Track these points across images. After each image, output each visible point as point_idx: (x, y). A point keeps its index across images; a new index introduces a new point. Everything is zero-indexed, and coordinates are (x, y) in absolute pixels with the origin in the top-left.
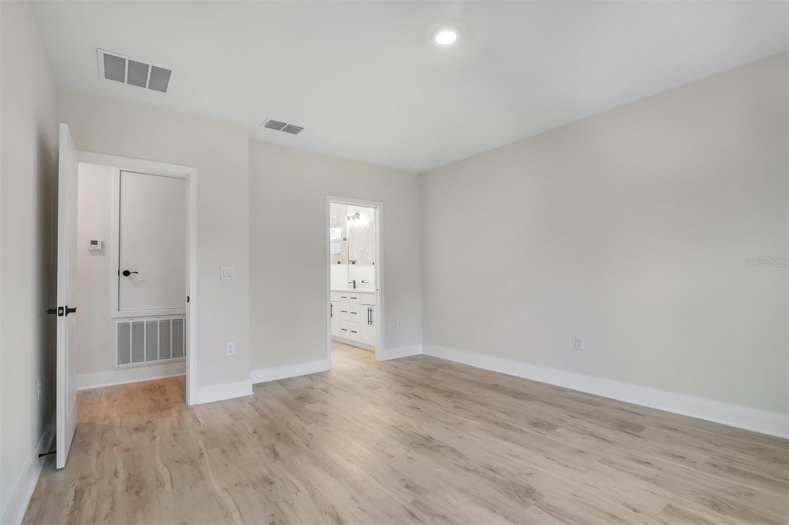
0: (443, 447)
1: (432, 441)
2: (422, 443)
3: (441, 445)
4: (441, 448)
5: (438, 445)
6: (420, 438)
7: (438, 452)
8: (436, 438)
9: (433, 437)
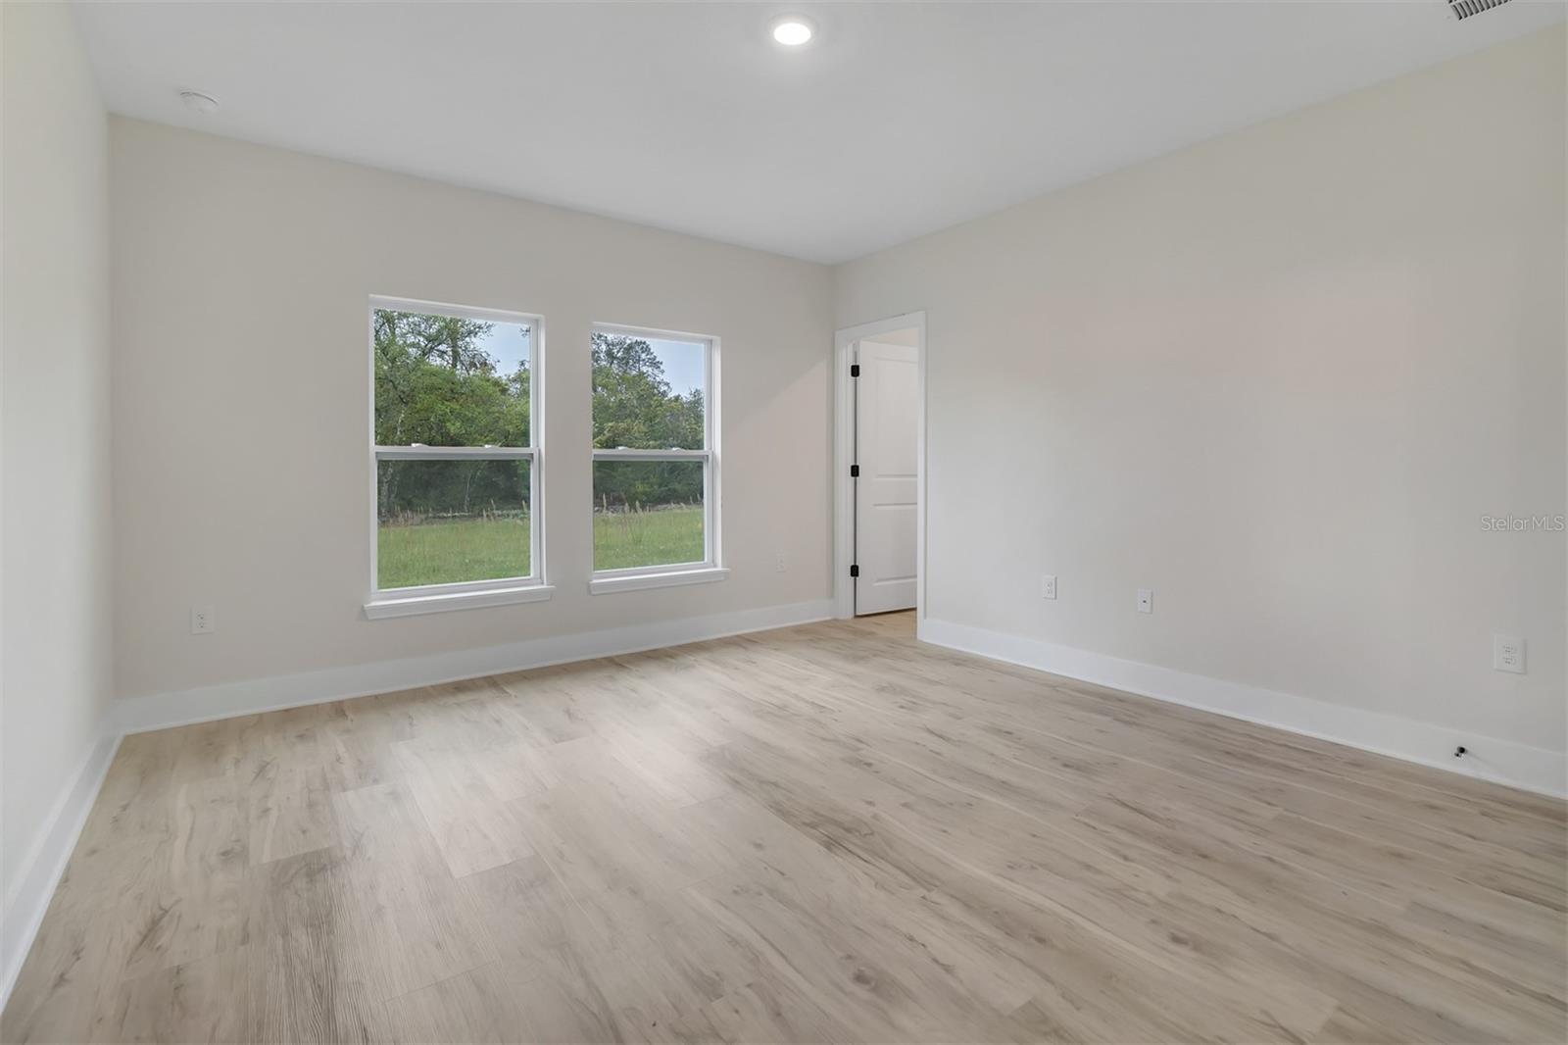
0: (805, 824)
1: (825, 839)
2: (849, 835)
3: (808, 829)
4: (808, 821)
5: (813, 827)
6: (851, 847)
7: (816, 813)
8: (817, 845)
9: (822, 848)
